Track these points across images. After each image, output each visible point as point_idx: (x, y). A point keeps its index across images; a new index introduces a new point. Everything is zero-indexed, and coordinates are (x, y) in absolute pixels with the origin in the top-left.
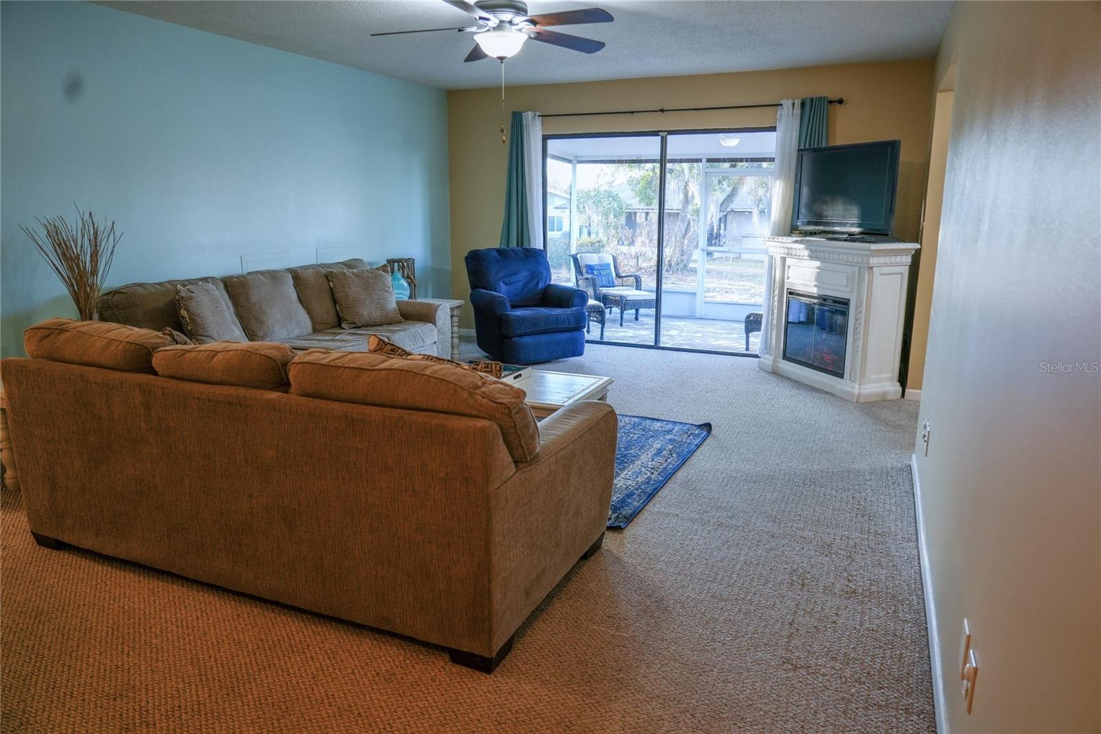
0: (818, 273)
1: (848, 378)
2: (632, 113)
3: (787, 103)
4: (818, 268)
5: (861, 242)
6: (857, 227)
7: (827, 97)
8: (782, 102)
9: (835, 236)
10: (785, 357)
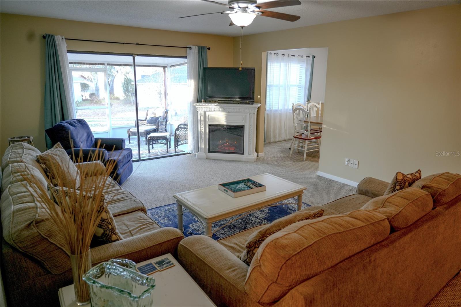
0: (226, 117)
1: (247, 154)
2: (124, 43)
3: (193, 47)
4: (225, 115)
5: (241, 104)
6: (239, 99)
7: (206, 47)
8: (191, 46)
9: (234, 102)
10: (209, 151)
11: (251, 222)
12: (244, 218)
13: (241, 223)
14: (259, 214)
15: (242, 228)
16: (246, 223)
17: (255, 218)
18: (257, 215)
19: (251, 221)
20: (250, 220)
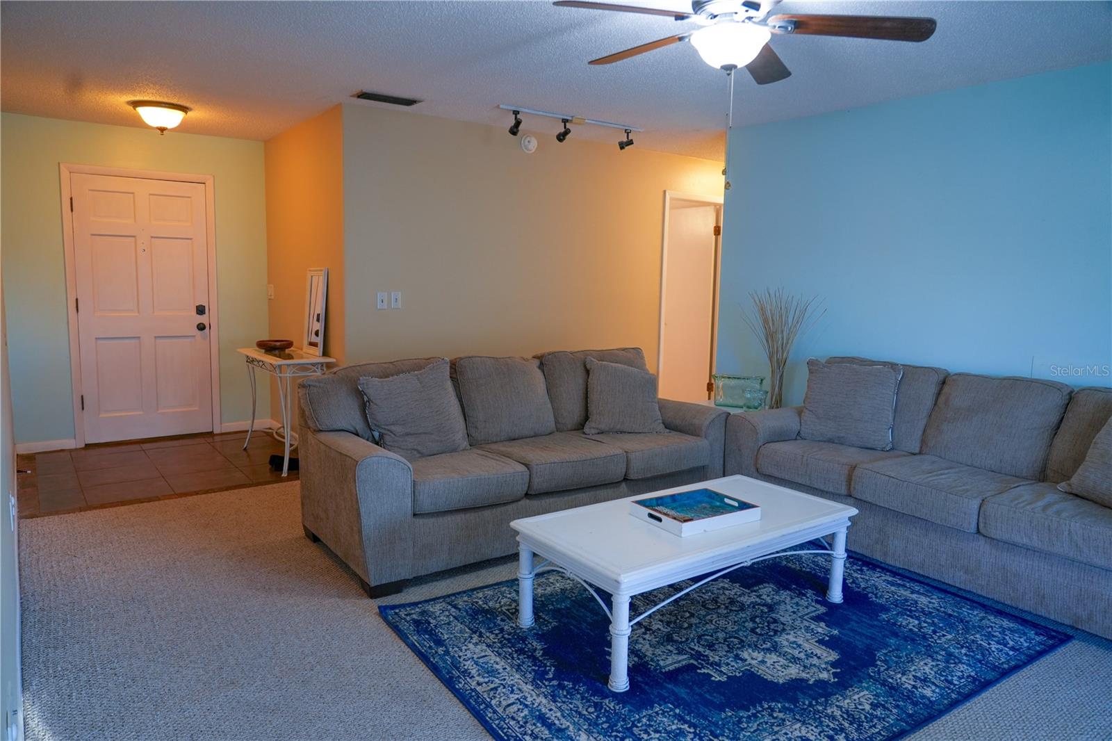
11: (662, 615)
12: (685, 629)
13: (692, 615)
14: (641, 640)
15: (684, 602)
16: (675, 615)
17: (655, 627)
18: (647, 637)
19: (664, 618)
20: (668, 623)
